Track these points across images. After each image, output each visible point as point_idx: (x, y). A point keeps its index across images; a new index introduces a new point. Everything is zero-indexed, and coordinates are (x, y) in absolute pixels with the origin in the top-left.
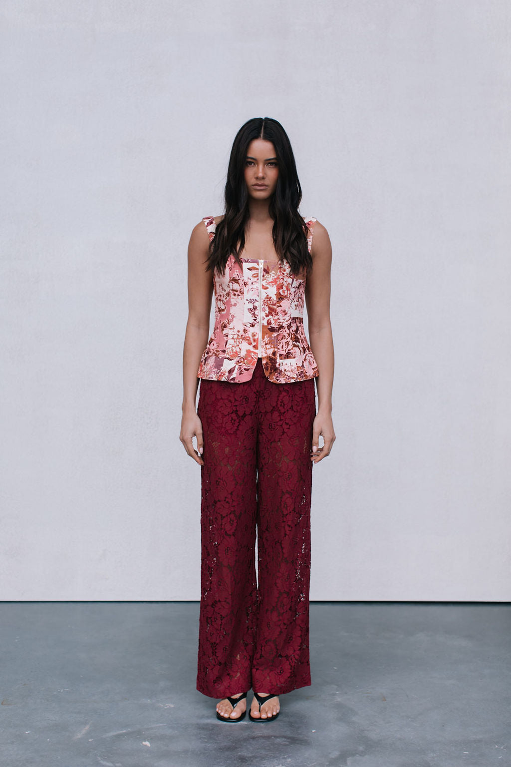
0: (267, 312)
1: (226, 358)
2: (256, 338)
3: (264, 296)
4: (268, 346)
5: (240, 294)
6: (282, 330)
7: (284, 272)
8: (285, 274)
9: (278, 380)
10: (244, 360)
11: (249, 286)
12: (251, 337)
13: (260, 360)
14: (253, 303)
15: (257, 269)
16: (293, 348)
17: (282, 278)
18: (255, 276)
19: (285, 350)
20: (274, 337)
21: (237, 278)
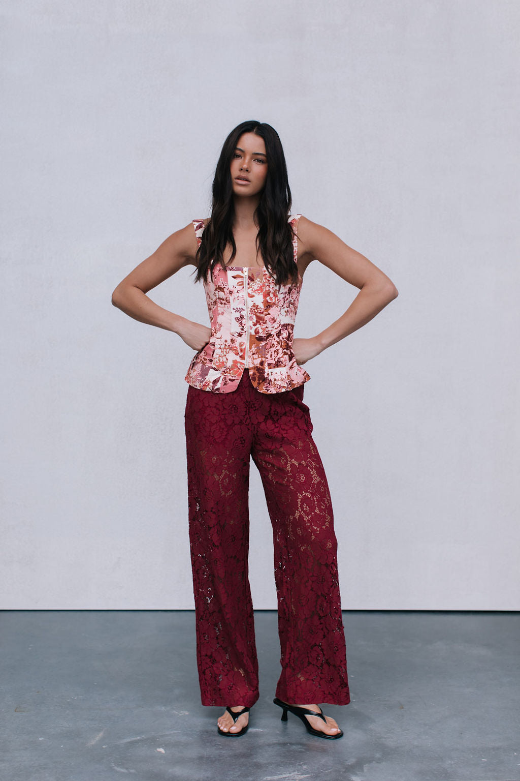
0: (255, 321)
1: (212, 368)
2: (243, 347)
3: (250, 304)
4: (256, 356)
5: (226, 303)
6: (270, 338)
7: (270, 279)
8: (271, 281)
9: (268, 390)
10: (230, 370)
11: (235, 295)
12: (238, 347)
13: (246, 371)
14: (240, 312)
15: (242, 277)
16: (284, 356)
17: (268, 285)
18: (240, 284)
19: (275, 359)
20: (262, 347)
21: (223, 287)
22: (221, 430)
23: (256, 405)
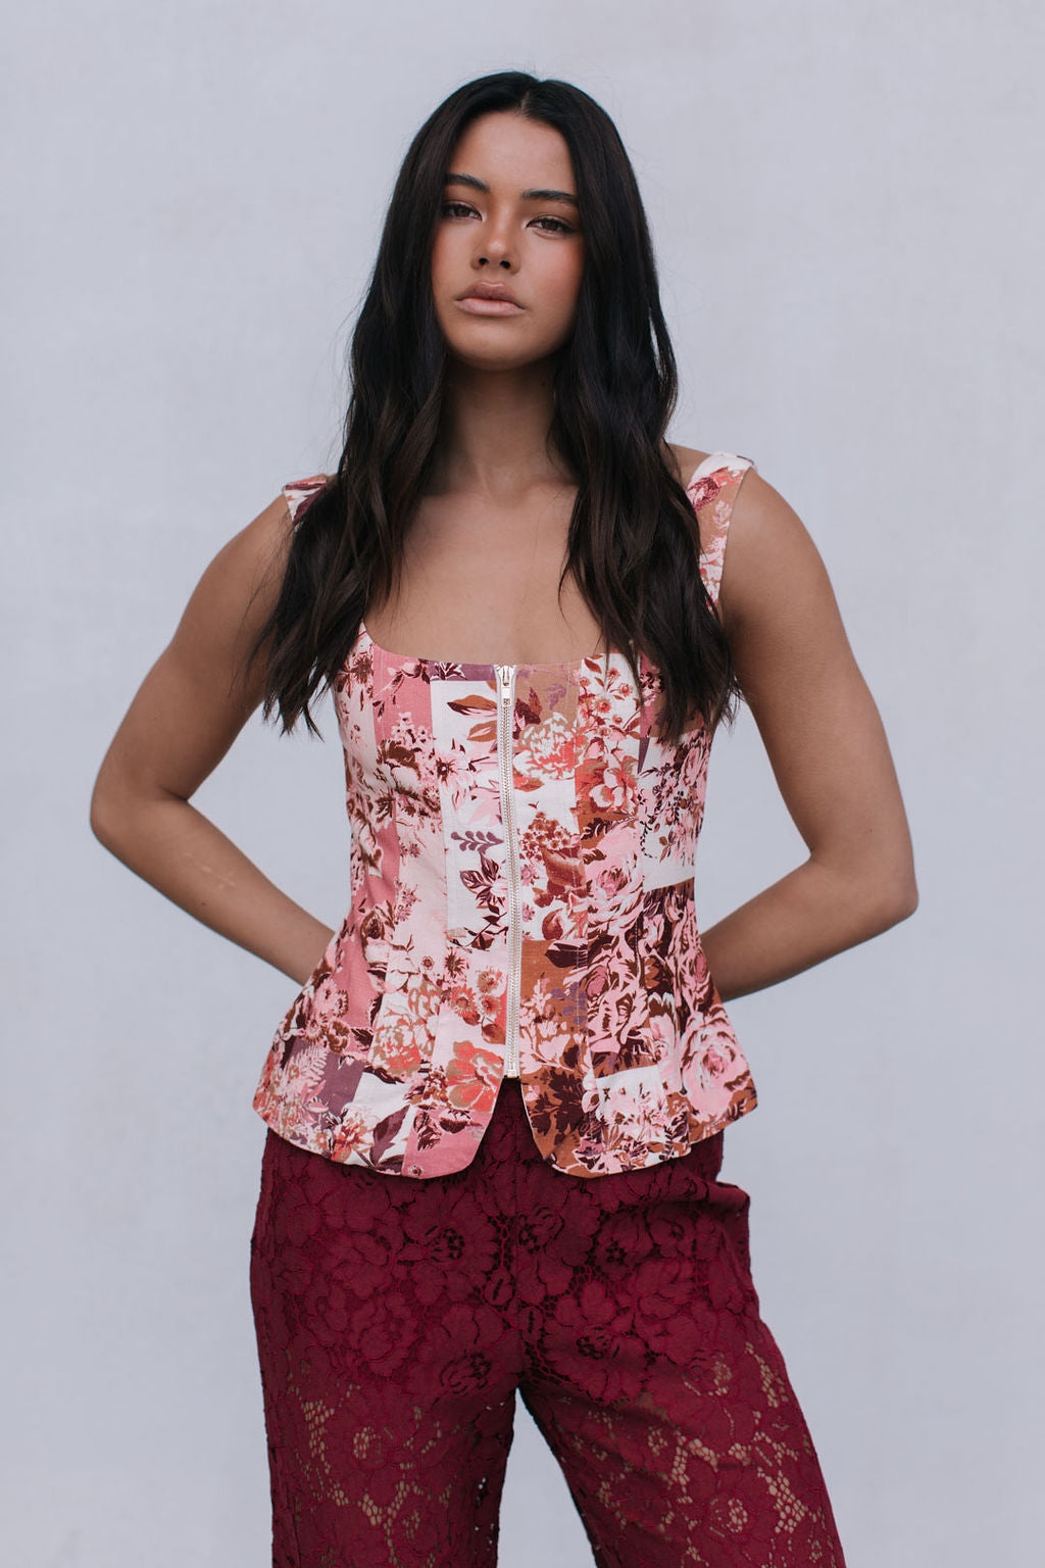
0: (542, 884)
1: (370, 1070)
2: (496, 993)
3: (524, 818)
4: (547, 1028)
5: (427, 810)
6: (604, 953)
7: (602, 715)
8: (609, 723)
10: (444, 1085)
11: (461, 779)
12: (476, 990)
13: (511, 1088)
14: (482, 850)
15: (490, 706)
16: (653, 1021)
17: (596, 740)
18: (481, 733)
19: (619, 1034)
20: (574, 987)
21: (409, 746)
22: (393, 1327)
23: (536, 1231)
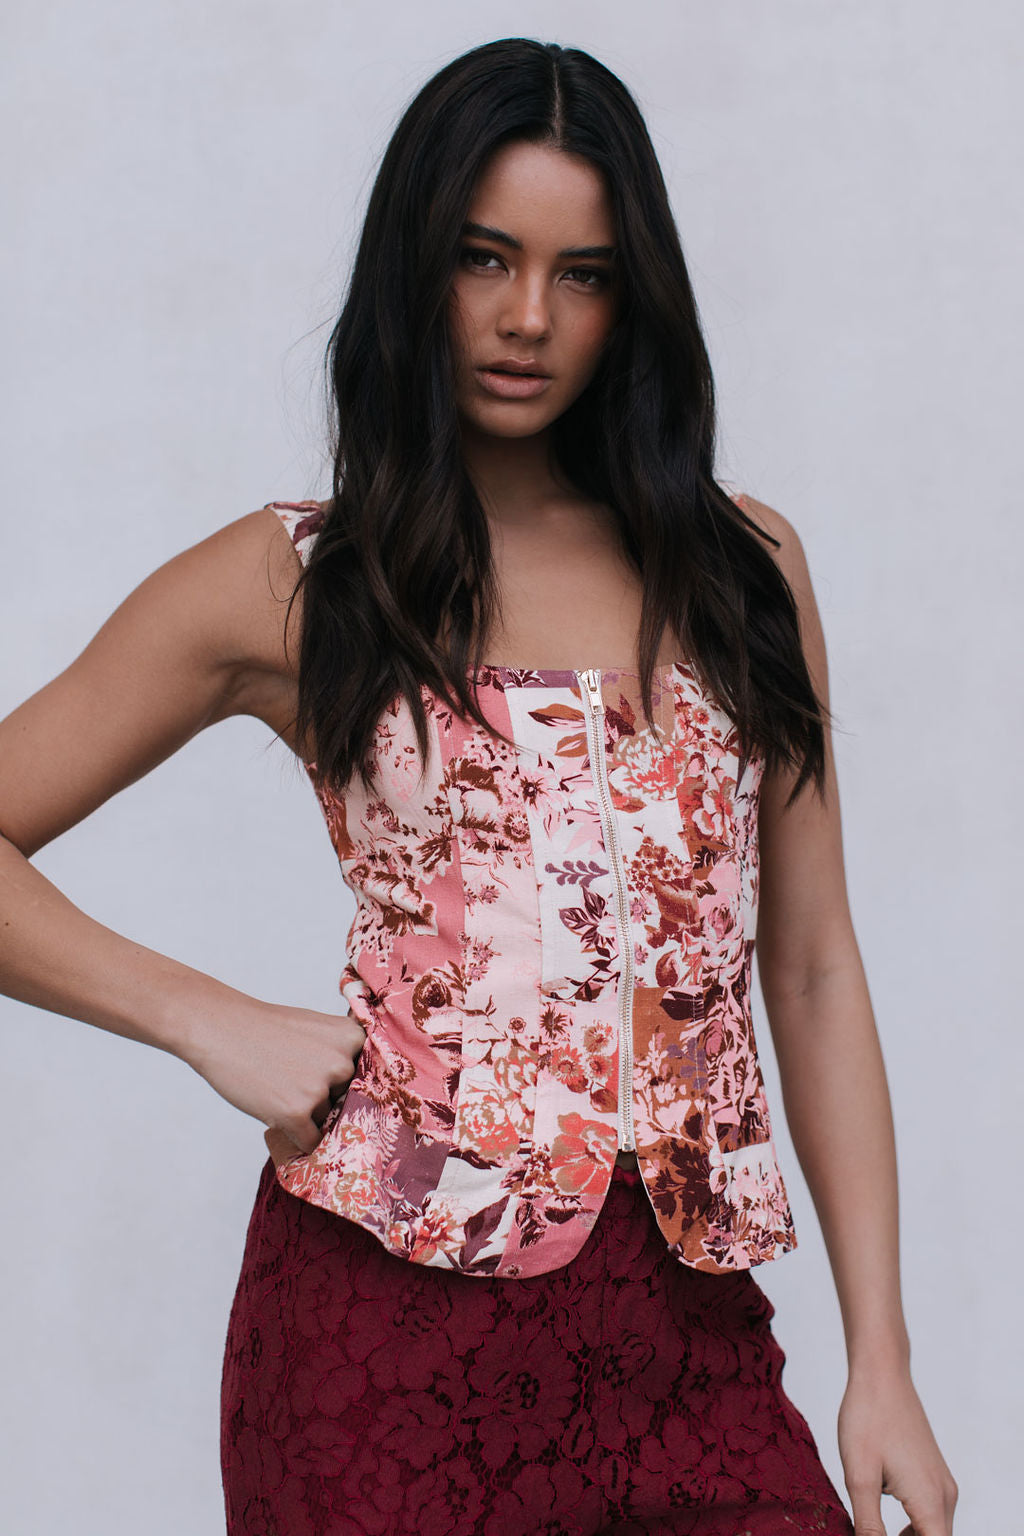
0: (654, 920)
1: (456, 1154)
2: (606, 1052)
3: (629, 844)
4: (664, 1092)
5: (508, 842)
6: (719, 1005)
7: (701, 727)
8: (709, 736)
9: (720, 1256)
10: (548, 1168)
11: (552, 800)
12: (582, 1050)
14: (585, 883)
15: (577, 716)
17: (697, 756)
18: (569, 747)
20: (692, 1043)
21: (486, 764)
22: (456, 1499)
23: (622, 1364)
